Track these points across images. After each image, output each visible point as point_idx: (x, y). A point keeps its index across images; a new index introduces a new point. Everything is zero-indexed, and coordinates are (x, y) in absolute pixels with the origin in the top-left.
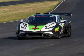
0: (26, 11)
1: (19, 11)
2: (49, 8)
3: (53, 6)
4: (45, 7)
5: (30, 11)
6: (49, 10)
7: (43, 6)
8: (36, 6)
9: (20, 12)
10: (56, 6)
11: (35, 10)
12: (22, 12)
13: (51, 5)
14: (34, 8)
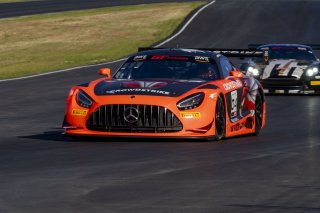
0: (66, 39)
1: (40, 41)
2: (155, 31)
3: (170, 21)
4: (138, 27)
5: (82, 39)
6: (153, 38)
7: (132, 24)
8: (106, 23)
9: (44, 44)
10: (179, 22)
11: (100, 35)
12: (50, 44)
13: (161, 20)
14: (96, 29)
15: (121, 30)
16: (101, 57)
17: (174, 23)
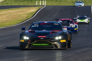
2: (26, 16)
3: (31, 13)
4: (21, 15)
6: (26, 18)
7: (19, 14)
8: (10, 13)
13: (28, 12)
14: (7, 15)
15: (15, 15)
16: (9, 24)
17: (33, 13)
